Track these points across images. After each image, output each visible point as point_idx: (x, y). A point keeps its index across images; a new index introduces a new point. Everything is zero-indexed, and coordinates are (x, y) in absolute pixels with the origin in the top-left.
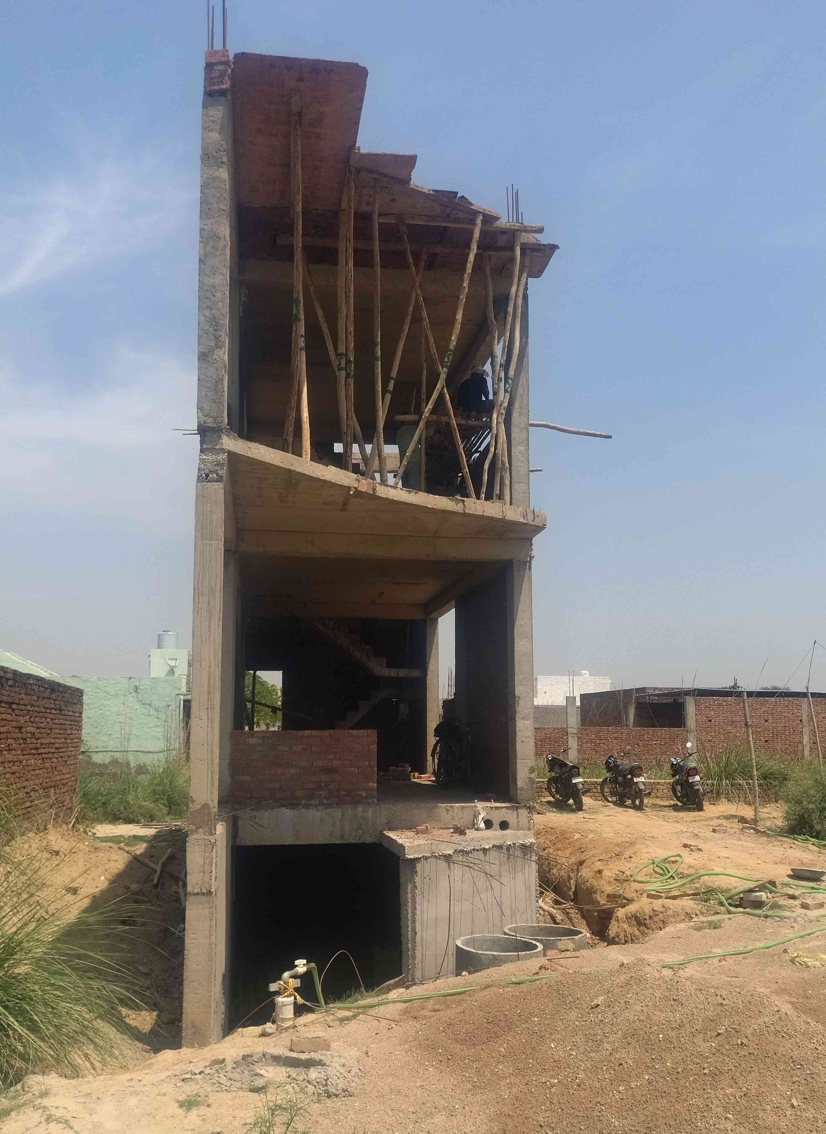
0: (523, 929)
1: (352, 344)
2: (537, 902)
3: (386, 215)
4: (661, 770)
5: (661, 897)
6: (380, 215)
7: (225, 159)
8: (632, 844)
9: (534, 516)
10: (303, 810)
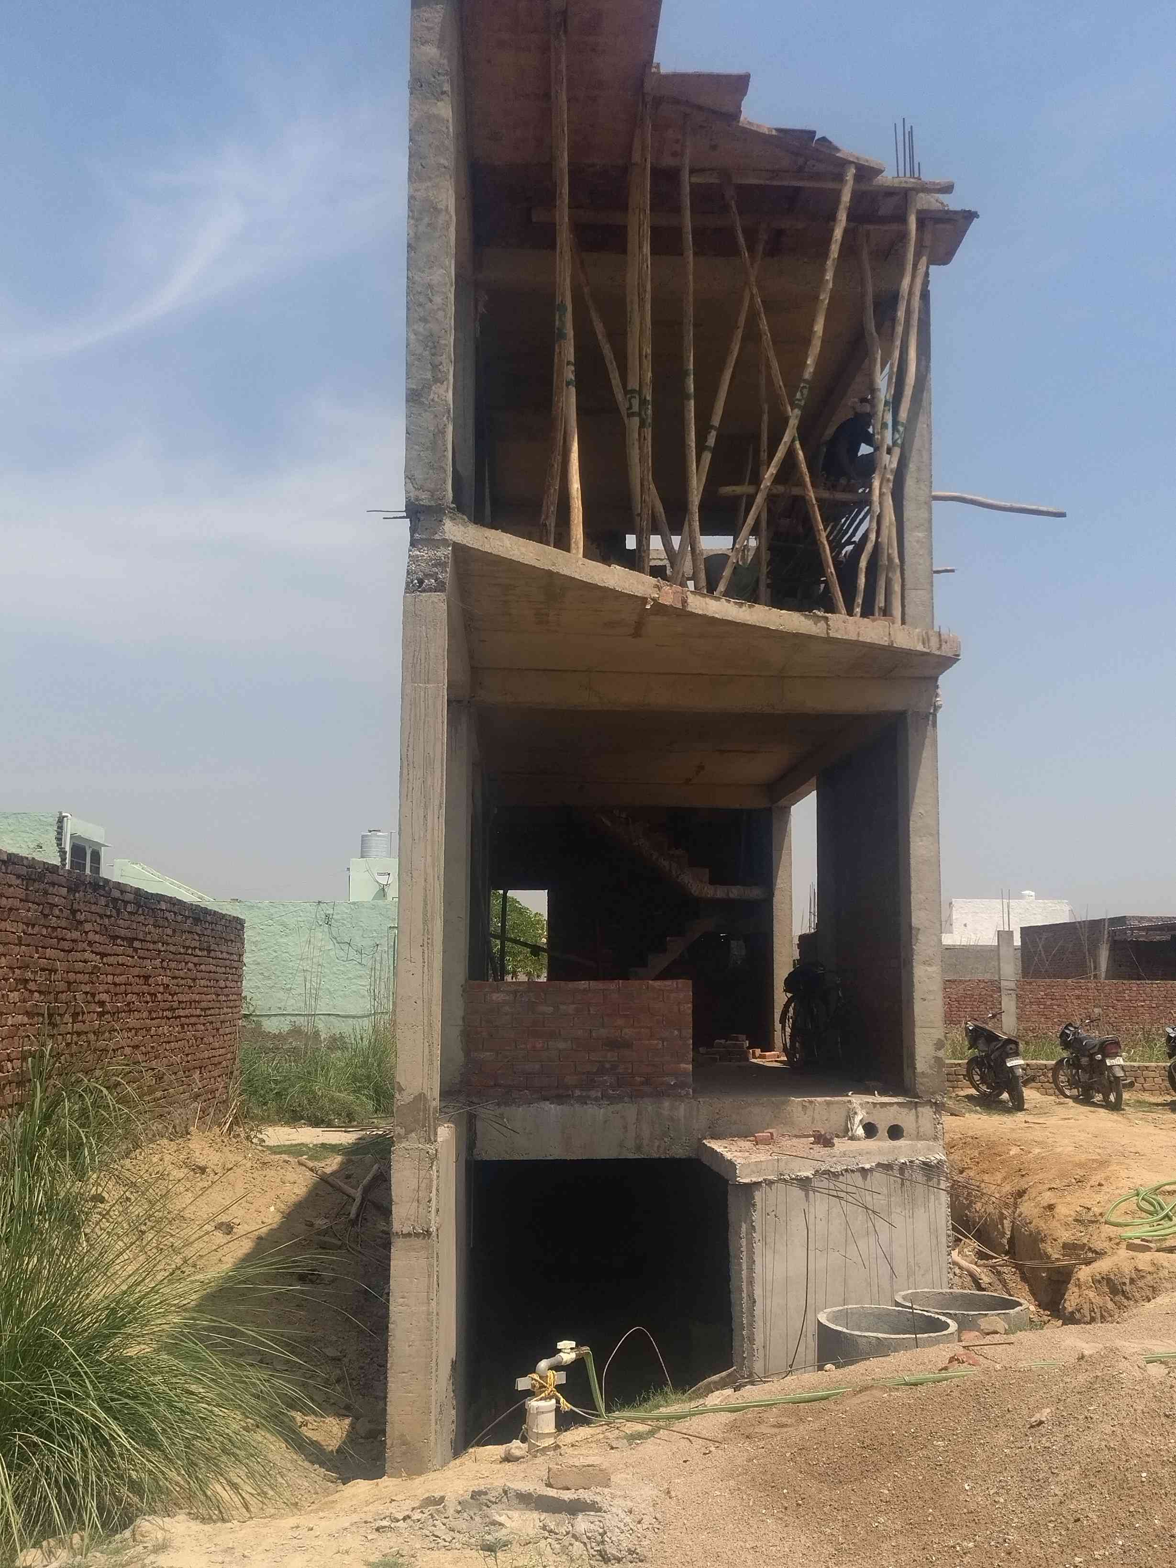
0: (927, 1297)
1: (650, 374)
2: (949, 1254)
3: (702, 170)
4: (1151, 1048)
5: (1149, 1249)
6: (692, 171)
7: (447, 87)
8: (1103, 1164)
9: (940, 641)
10: (576, 1106)
